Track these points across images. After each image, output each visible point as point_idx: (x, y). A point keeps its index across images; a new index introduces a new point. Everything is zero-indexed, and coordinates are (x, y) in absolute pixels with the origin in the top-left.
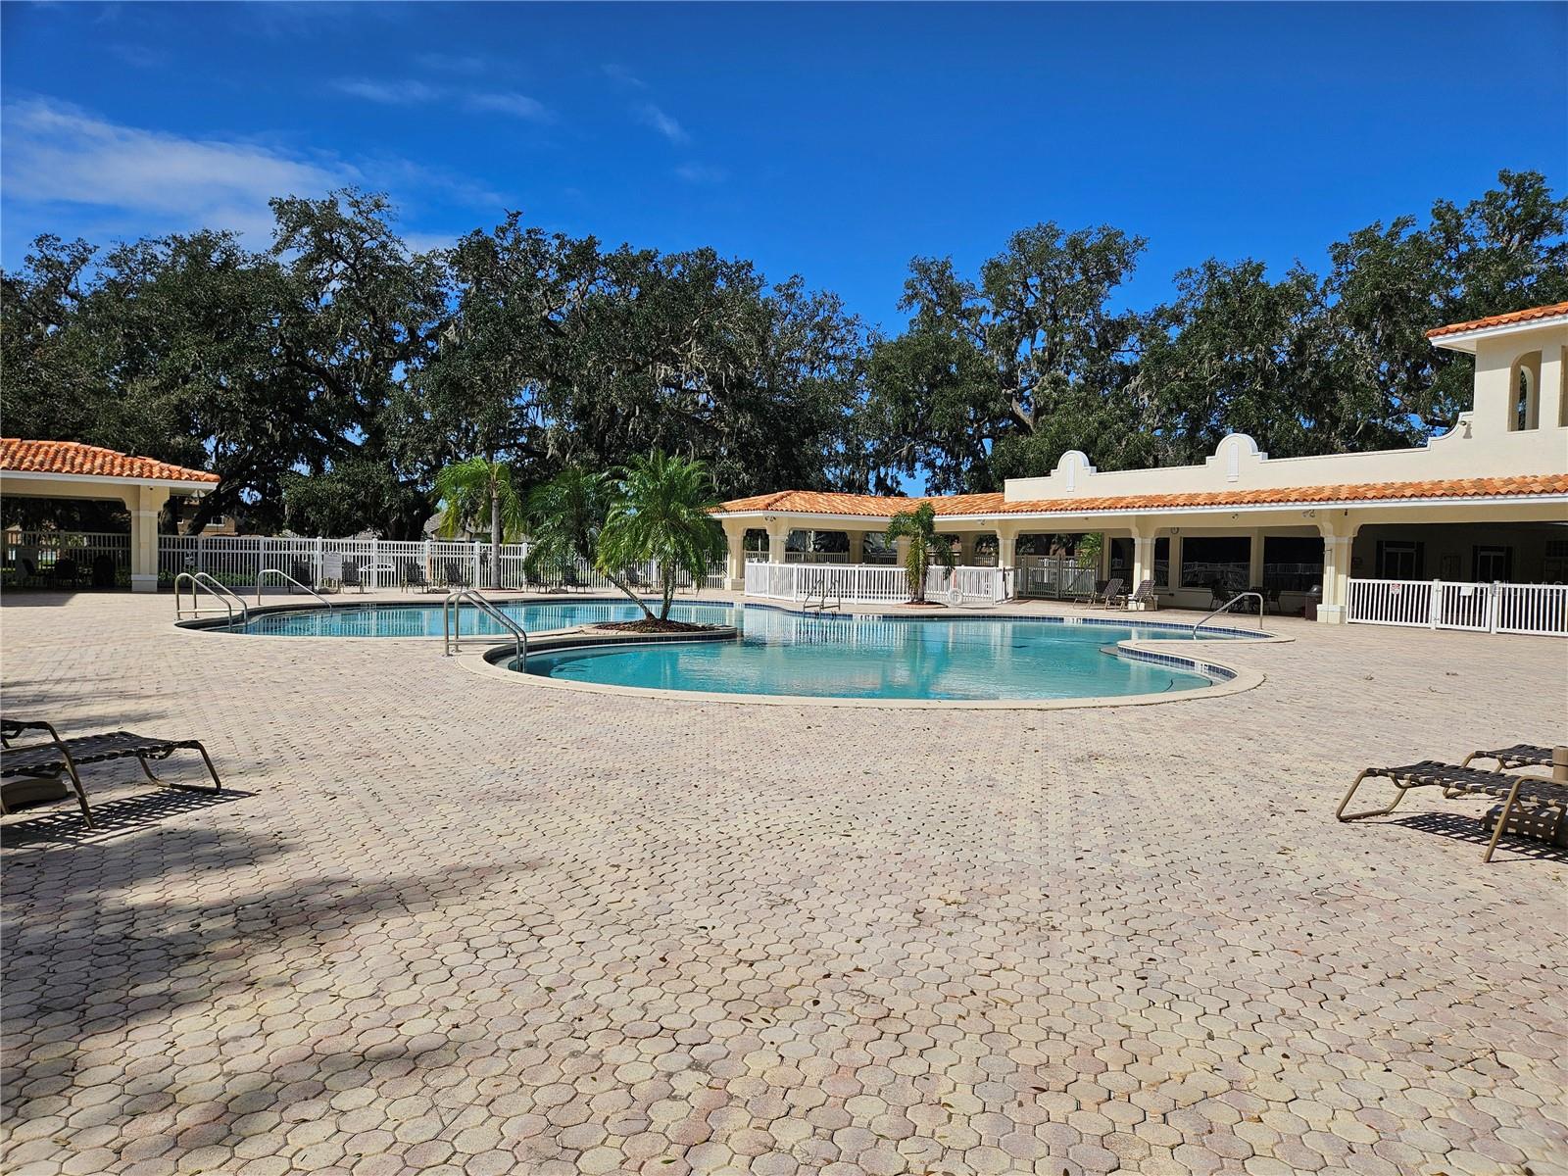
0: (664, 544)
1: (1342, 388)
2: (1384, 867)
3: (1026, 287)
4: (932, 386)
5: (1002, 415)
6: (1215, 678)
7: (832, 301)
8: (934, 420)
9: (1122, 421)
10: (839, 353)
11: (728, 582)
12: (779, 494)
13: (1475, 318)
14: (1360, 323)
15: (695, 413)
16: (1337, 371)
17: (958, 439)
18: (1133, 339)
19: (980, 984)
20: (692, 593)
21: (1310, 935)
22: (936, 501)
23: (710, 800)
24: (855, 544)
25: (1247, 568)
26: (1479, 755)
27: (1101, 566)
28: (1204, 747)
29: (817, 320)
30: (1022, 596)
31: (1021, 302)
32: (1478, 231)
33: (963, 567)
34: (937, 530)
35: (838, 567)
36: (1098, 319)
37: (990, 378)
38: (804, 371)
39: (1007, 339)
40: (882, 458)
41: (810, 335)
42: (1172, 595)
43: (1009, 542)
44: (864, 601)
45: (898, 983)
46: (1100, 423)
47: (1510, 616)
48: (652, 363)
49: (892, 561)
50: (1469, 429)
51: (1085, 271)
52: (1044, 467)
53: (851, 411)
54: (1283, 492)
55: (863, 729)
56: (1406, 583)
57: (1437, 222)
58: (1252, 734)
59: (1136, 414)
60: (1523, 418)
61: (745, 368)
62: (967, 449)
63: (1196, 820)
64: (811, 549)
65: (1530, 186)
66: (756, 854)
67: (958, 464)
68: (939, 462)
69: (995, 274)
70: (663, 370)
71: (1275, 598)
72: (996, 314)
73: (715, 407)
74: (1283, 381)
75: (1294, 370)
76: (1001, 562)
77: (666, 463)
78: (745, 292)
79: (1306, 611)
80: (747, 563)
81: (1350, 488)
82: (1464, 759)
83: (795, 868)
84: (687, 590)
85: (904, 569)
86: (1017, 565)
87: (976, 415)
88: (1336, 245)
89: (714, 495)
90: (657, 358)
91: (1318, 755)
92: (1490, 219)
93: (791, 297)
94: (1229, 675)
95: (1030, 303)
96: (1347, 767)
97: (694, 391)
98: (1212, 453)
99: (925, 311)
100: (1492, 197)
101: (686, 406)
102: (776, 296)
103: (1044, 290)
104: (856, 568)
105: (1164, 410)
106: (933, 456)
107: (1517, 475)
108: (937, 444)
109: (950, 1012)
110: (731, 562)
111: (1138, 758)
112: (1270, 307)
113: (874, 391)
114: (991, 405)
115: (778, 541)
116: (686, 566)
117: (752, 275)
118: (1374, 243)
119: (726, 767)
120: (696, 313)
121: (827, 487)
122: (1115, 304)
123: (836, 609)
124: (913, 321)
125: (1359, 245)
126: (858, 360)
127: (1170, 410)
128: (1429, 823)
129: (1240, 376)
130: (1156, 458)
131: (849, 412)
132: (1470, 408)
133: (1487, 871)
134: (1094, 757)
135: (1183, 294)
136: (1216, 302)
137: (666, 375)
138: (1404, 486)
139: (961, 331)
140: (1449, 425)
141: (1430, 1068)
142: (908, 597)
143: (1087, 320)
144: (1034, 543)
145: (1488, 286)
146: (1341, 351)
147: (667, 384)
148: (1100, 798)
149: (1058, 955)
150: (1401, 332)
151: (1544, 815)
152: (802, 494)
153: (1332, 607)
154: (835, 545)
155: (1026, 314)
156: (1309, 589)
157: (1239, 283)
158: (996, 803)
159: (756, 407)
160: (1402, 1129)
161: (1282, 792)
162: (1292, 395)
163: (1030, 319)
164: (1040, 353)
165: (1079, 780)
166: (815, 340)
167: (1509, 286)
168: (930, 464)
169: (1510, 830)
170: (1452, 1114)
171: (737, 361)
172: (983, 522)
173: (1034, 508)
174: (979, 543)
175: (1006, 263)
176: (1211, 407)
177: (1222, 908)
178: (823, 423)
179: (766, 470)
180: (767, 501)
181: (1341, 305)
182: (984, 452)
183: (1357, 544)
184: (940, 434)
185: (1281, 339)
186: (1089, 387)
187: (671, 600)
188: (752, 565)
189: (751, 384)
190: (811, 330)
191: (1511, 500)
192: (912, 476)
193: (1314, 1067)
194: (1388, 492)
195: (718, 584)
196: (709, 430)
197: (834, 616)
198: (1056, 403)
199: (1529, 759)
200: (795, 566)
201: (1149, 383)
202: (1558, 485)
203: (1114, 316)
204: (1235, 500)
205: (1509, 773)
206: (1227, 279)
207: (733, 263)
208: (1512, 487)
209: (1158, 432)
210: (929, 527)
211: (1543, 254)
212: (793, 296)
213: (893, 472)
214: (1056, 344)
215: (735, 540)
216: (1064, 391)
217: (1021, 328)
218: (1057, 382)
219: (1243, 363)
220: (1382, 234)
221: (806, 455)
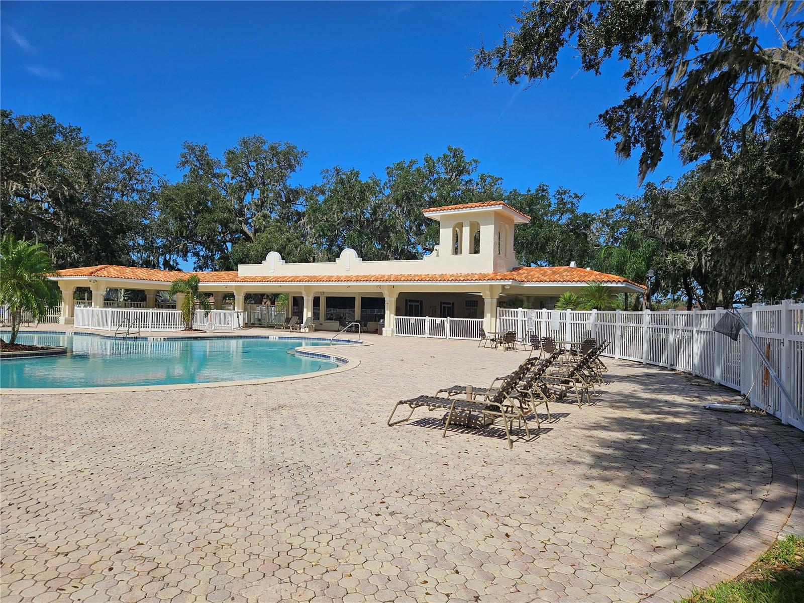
0: (12, 296)
1: (392, 232)
2: (405, 445)
3: (249, 166)
4: (197, 212)
5: (237, 231)
6: (339, 363)
7: (135, 158)
8: (199, 230)
9: (297, 238)
10: (140, 188)
11: (62, 319)
12: (99, 267)
13: (440, 206)
14: (398, 204)
15: (38, 214)
16: (389, 224)
17: (212, 242)
18: (302, 199)
19: (213, 537)
20: (35, 326)
21: (375, 481)
22: (200, 274)
23: (41, 456)
24: (150, 297)
25: (354, 311)
26: (441, 391)
27: (288, 310)
28: (333, 397)
29: (125, 167)
30: (247, 326)
31: (246, 174)
32: (440, 169)
33: (215, 311)
34: (199, 290)
35: (138, 310)
36: (285, 188)
37: (230, 211)
38: (117, 196)
39: (239, 192)
40: (167, 249)
41: (121, 176)
42: (321, 324)
43: (241, 297)
44: (155, 329)
45: (165, 547)
46: (287, 239)
47: (453, 333)
48: (6, 180)
49: (174, 307)
50: (438, 253)
51: (278, 163)
52: (259, 259)
53: (148, 221)
54: (368, 276)
55: (151, 403)
56: (416, 318)
57: (426, 164)
58: (354, 389)
59: (304, 236)
60: (457, 250)
61: (75, 190)
62: (217, 247)
63: (328, 433)
64: (122, 300)
65: (459, 154)
66: (74, 485)
67: (213, 255)
68: (201, 253)
69: (232, 157)
70: (15, 186)
71: (365, 325)
72: (233, 178)
73: (54, 212)
74: (368, 226)
75: (372, 221)
76: (236, 308)
77: (15, 244)
78: (76, 145)
79: (378, 331)
80: (76, 308)
81: (395, 276)
82: (435, 393)
83: (100, 491)
84: (31, 324)
85: (180, 312)
86: (245, 310)
87: (222, 229)
88: (388, 168)
89: (53, 265)
90: (11, 178)
91: (381, 397)
92: (445, 165)
93: (108, 152)
94: (345, 361)
95: (251, 175)
96: (392, 401)
97: (39, 201)
98: (338, 257)
99: (193, 171)
100: (445, 157)
101: (32, 209)
102: (98, 150)
103: (258, 169)
104: (151, 311)
105: (317, 235)
106: (198, 250)
107: (455, 273)
108: (201, 243)
109: (195, 557)
110: (65, 307)
111: (302, 406)
112: (362, 192)
113: (162, 211)
114: (231, 225)
115: (99, 294)
116: (28, 308)
117: (81, 135)
118: (402, 169)
119: (54, 434)
120: (40, 153)
121: (133, 264)
122: (293, 181)
123: (137, 335)
124: (185, 176)
125: (397, 169)
126: (152, 193)
127: (320, 236)
128: (423, 422)
129: (350, 222)
130: (314, 258)
131: (146, 222)
132: (438, 244)
133: (443, 441)
134: (281, 407)
135: (325, 181)
136: (339, 187)
137: (17, 189)
138: (415, 276)
139: (213, 184)
140: (431, 250)
141: (421, 534)
142: (183, 327)
143: (280, 187)
144: (254, 298)
145: (444, 193)
146: (391, 215)
147: (17, 194)
148: (283, 427)
149: (257, 513)
150: (413, 209)
151: (464, 415)
152: (115, 267)
153: (388, 329)
154: (137, 297)
155: (249, 180)
156: (379, 321)
157: (349, 179)
158: (228, 436)
159: (83, 215)
160: (410, 564)
161: (366, 415)
162: (372, 233)
163: (251, 183)
164: (256, 201)
165: (273, 419)
166: (124, 179)
167: (452, 194)
168: (196, 254)
169: (452, 422)
170: (430, 553)
171: (69, 185)
172: (226, 287)
173: (254, 280)
174: (225, 298)
175: (238, 152)
176: (337, 236)
177: (338, 474)
178: (130, 227)
179: (91, 252)
180: (91, 271)
181: (390, 194)
182: (227, 249)
183: (398, 300)
184: (202, 238)
185: (367, 207)
186: (281, 221)
187: (17, 331)
188: (80, 310)
189: (79, 200)
190: (122, 173)
191: (453, 283)
192: (186, 260)
193: (376, 544)
194: (409, 278)
195: (56, 321)
196: (49, 226)
197: (136, 338)
198: (265, 227)
199: (458, 392)
200: (110, 310)
201: (310, 221)
202: (469, 278)
203: (293, 187)
204: (348, 279)
205: (451, 398)
206: (344, 176)
207: (68, 127)
208: (453, 278)
209: (315, 245)
210: (195, 288)
211: (463, 183)
212: (109, 151)
213: (174, 257)
214: (264, 197)
215: (67, 293)
216: (269, 221)
217: (246, 186)
218: (265, 217)
219: (351, 216)
220: (406, 165)
221: (118, 244)
